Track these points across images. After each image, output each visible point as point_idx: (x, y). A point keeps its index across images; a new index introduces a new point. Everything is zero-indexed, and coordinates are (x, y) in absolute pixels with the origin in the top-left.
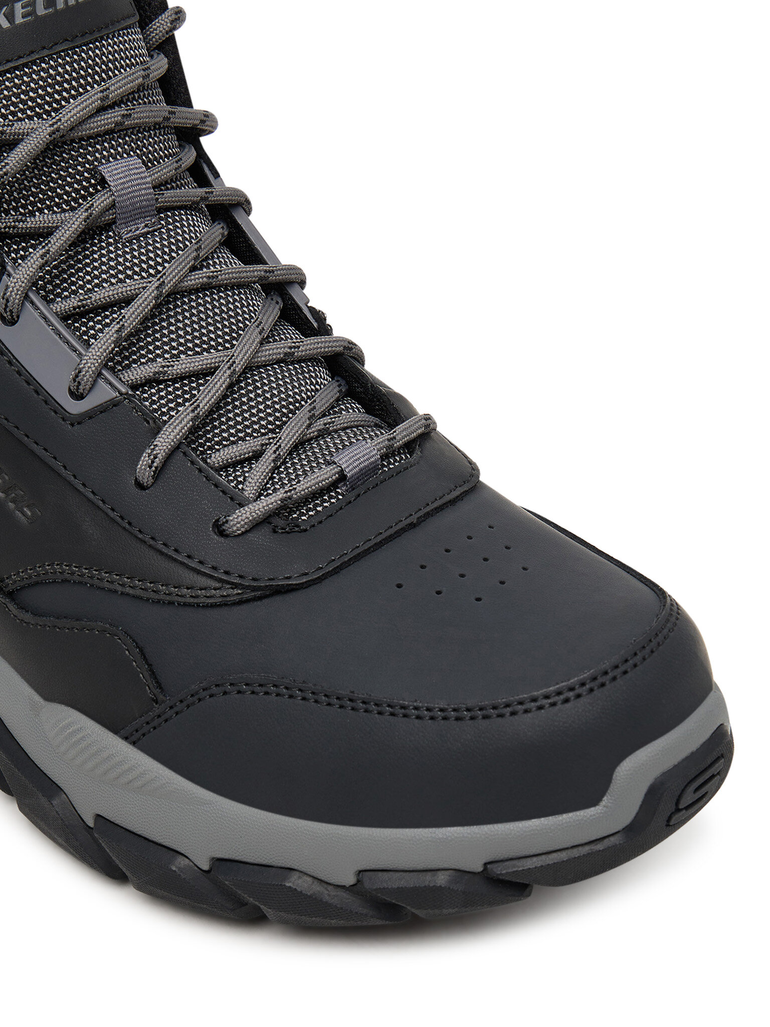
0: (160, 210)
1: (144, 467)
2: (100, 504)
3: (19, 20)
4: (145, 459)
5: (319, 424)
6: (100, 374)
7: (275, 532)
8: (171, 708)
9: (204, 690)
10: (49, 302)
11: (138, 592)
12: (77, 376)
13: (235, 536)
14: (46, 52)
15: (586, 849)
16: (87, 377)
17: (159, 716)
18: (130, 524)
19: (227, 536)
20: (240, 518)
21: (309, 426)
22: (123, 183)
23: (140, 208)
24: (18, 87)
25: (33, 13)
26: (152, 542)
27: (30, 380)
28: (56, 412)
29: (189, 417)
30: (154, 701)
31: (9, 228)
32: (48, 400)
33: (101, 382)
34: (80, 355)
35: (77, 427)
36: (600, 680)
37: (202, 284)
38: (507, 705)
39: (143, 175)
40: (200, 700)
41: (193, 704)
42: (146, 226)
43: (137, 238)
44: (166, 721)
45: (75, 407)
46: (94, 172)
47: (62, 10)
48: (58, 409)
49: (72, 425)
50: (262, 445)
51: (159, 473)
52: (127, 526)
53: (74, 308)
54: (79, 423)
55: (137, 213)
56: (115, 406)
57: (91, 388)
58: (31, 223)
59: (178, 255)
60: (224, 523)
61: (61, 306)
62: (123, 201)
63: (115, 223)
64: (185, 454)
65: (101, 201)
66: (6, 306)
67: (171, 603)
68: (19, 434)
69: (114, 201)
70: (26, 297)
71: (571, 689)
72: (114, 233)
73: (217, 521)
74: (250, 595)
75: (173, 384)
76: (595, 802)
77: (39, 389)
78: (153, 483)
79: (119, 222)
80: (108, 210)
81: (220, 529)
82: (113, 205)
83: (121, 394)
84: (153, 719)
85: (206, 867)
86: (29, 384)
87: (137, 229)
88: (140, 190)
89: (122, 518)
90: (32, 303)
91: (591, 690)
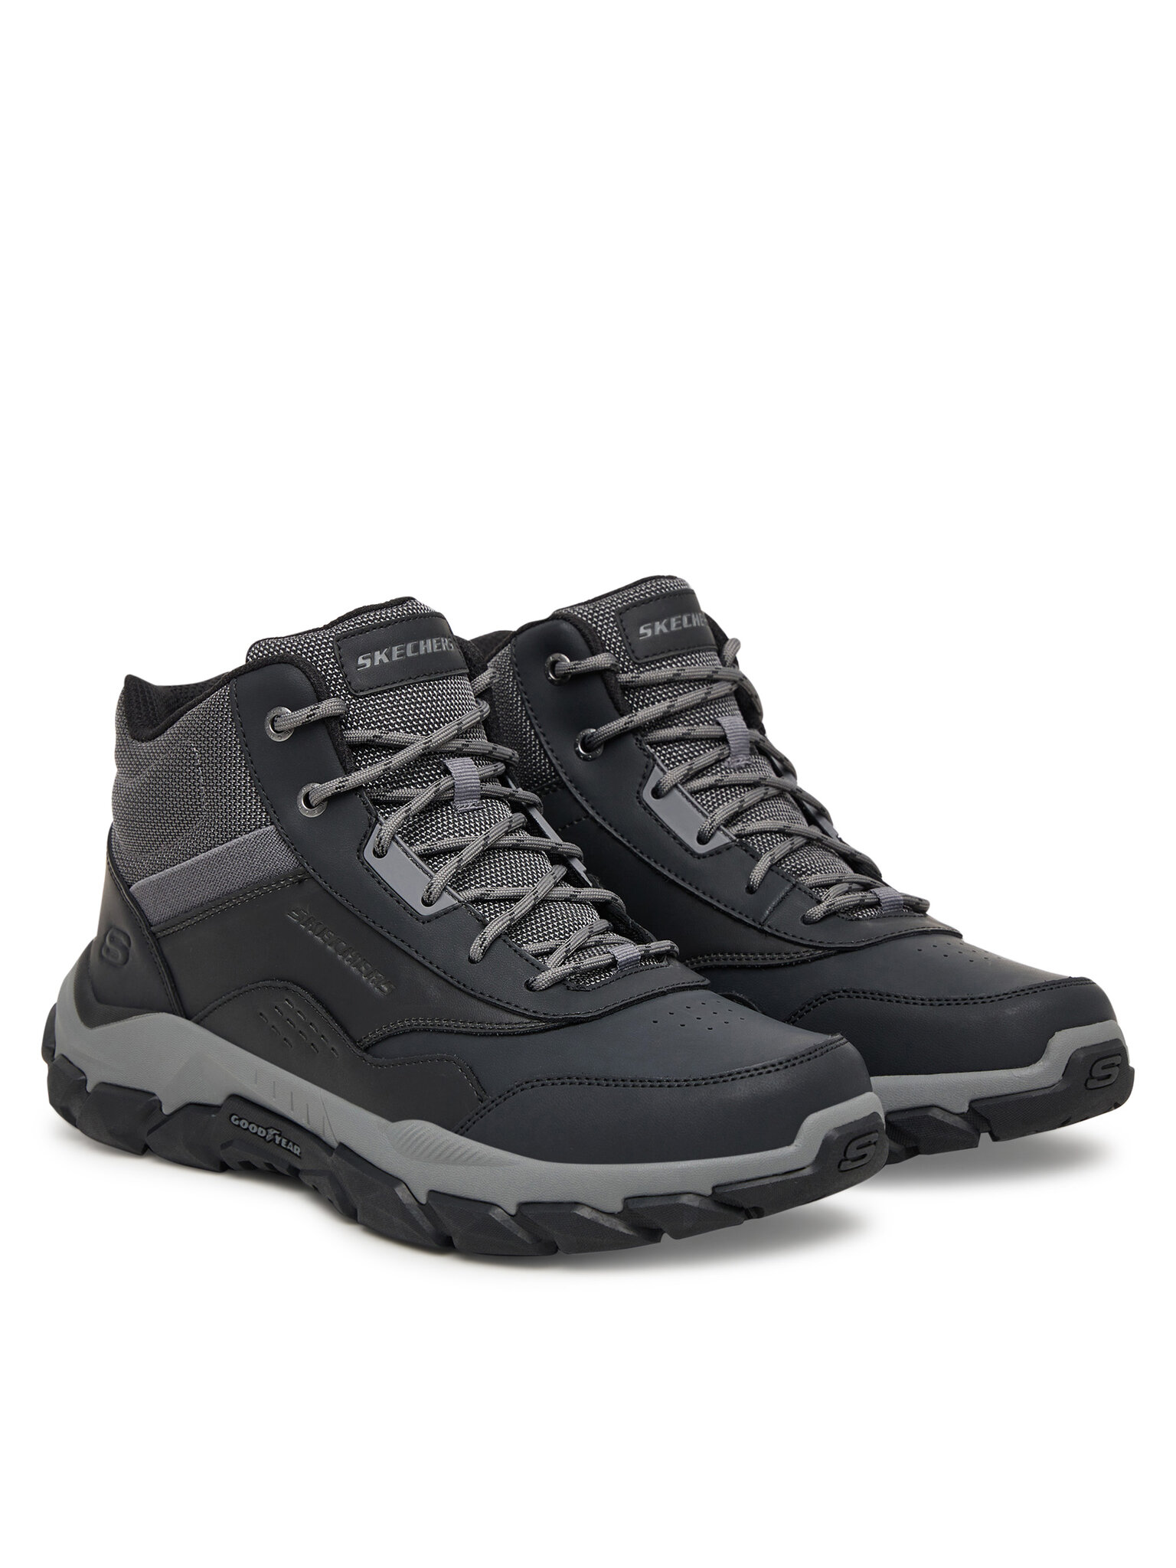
0: (483, 797)
1: (476, 949)
2: (443, 974)
3: (395, 658)
4: (478, 941)
5: (596, 938)
6: (445, 889)
7: (568, 989)
8: (493, 1102)
9: (517, 1087)
10: (412, 845)
11: (469, 1030)
12: (429, 888)
13: (541, 990)
14: (412, 681)
15: (780, 1179)
16: (435, 890)
17: (484, 1108)
18: (464, 985)
19: (535, 991)
20: (543, 979)
21: (589, 937)
22: (460, 773)
23: (470, 791)
24: (392, 702)
25: (404, 654)
26: (481, 996)
27: (393, 894)
28: (411, 915)
29: (508, 918)
30: (480, 1100)
31: (380, 796)
32: (407, 907)
33: (445, 894)
34: (431, 877)
35: (427, 924)
36: (793, 1062)
37: (513, 844)
38: (730, 1075)
39: (473, 769)
40: (514, 1094)
41: (509, 1097)
42: (474, 805)
43: (468, 812)
44: (489, 1111)
45: (426, 911)
46: (439, 764)
47: (424, 655)
48: (414, 913)
49: (423, 923)
50: (557, 945)
51: (486, 952)
52: (462, 987)
53: (425, 850)
54: (428, 922)
55: (470, 795)
56: (455, 909)
57: (438, 898)
58: (397, 793)
59: (491, 826)
60: (533, 982)
61: (420, 847)
62: (459, 785)
63: (452, 800)
64: (504, 941)
65: (445, 782)
66: (380, 843)
67: (494, 1035)
68: (383, 932)
69: (454, 783)
70: (393, 838)
71: (773, 1066)
72: (451, 807)
73: (528, 981)
74: (551, 1025)
75: (494, 904)
76: (790, 1142)
77: (400, 900)
78: (482, 959)
79: (456, 799)
80: (448, 790)
81: (529, 986)
82: (453, 787)
83: (460, 902)
84: (480, 1111)
85: (513, 1211)
86: (392, 896)
87: (467, 806)
88: (471, 779)
89: (458, 982)
90: (397, 842)
91: (786, 1067)
